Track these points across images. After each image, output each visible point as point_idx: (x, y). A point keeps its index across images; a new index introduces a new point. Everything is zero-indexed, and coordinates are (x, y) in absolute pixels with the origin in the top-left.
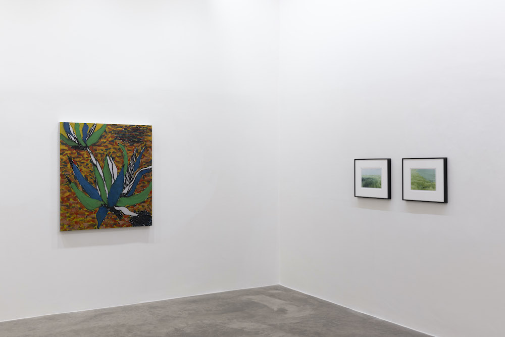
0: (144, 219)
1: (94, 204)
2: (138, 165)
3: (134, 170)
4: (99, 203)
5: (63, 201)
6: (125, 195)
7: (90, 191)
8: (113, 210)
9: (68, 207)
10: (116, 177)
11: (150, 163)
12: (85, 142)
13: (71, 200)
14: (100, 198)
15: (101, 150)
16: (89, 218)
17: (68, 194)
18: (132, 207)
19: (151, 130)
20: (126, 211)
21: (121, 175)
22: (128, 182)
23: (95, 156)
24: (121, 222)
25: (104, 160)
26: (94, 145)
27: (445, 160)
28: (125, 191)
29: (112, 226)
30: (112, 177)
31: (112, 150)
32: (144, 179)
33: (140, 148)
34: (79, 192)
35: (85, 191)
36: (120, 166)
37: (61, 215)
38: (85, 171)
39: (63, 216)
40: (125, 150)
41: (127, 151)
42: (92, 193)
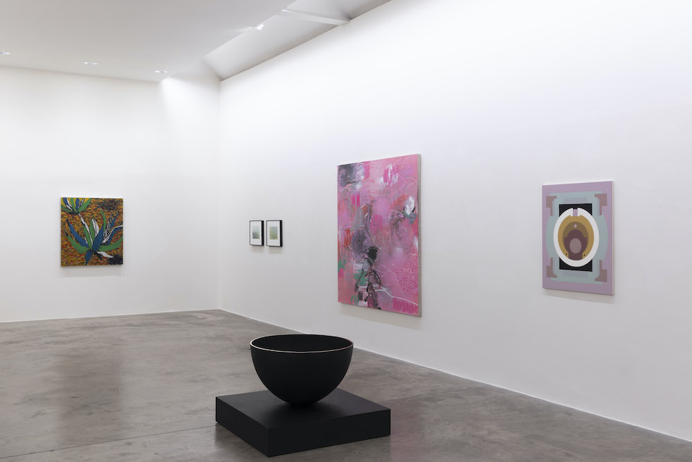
0: (117, 260)
1: (83, 249)
2: (113, 225)
3: (111, 227)
4: (87, 249)
5: (63, 247)
6: (104, 244)
7: (80, 241)
8: (96, 253)
9: (66, 251)
10: (98, 232)
11: (121, 223)
12: (77, 209)
13: (68, 246)
14: (87, 246)
15: (87, 215)
16: (80, 258)
17: (66, 242)
18: (109, 252)
19: (122, 202)
20: (104, 254)
21: (101, 231)
22: (106, 235)
23: (84, 218)
24: (102, 262)
25: (90, 221)
26: (83, 211)
27: (281, 222)
28: (104, 241)
29: (95, 264)
30: (95, 232)
31: (95, 215)
32: (118, 233)
33: (114, 212)
34: (73, 241)
35: (77, 241)
36: (101, 225)
37: (62, 256)
38: (77, 228)
39: (63, 257)
40: (104, 215)
41: (106, 215)
42: (82, 243)
